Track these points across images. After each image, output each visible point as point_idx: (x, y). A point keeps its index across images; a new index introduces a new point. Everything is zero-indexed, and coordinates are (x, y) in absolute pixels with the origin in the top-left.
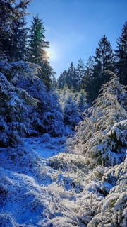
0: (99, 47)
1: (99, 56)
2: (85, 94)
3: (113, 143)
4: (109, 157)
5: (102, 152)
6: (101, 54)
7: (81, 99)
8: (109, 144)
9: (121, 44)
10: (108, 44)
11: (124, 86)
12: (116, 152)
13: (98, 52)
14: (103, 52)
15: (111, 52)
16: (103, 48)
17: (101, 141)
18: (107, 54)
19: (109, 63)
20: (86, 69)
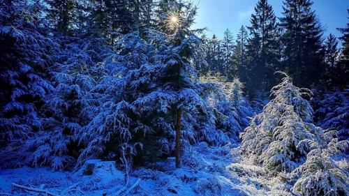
0: (255, 14)
1: (256, 26)
2: (240, 84)
3: (291, 153)
4: (289, 165)
5: (282, 161)
6: (259, 23)
7: (235, 92)
8: (288, 154)
9: (289, 9)
10: (269, 9)
11: (299, 89)
12: (295, 162)
13: (254, 21)
14: (262, 20)
15: (274, 20)
16: (261, 13)
17: (279, 151)
18: (268, 23)
19: (271, 36)
20: (236, 44)
